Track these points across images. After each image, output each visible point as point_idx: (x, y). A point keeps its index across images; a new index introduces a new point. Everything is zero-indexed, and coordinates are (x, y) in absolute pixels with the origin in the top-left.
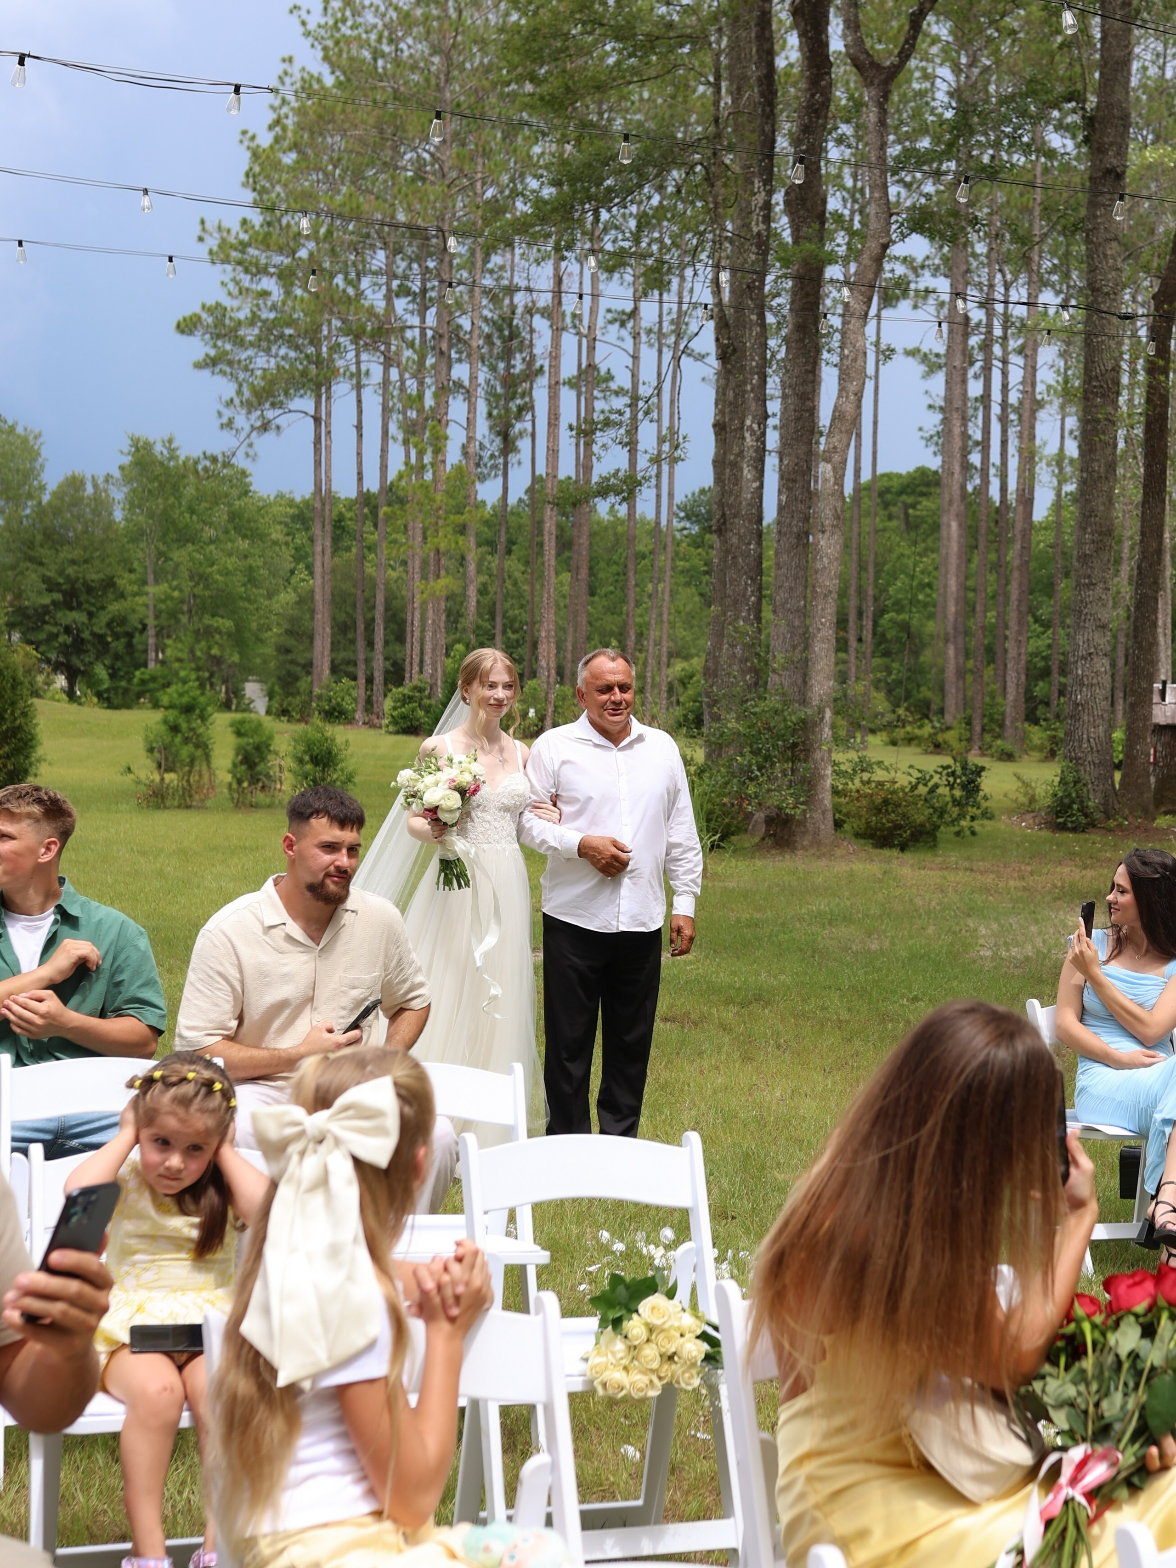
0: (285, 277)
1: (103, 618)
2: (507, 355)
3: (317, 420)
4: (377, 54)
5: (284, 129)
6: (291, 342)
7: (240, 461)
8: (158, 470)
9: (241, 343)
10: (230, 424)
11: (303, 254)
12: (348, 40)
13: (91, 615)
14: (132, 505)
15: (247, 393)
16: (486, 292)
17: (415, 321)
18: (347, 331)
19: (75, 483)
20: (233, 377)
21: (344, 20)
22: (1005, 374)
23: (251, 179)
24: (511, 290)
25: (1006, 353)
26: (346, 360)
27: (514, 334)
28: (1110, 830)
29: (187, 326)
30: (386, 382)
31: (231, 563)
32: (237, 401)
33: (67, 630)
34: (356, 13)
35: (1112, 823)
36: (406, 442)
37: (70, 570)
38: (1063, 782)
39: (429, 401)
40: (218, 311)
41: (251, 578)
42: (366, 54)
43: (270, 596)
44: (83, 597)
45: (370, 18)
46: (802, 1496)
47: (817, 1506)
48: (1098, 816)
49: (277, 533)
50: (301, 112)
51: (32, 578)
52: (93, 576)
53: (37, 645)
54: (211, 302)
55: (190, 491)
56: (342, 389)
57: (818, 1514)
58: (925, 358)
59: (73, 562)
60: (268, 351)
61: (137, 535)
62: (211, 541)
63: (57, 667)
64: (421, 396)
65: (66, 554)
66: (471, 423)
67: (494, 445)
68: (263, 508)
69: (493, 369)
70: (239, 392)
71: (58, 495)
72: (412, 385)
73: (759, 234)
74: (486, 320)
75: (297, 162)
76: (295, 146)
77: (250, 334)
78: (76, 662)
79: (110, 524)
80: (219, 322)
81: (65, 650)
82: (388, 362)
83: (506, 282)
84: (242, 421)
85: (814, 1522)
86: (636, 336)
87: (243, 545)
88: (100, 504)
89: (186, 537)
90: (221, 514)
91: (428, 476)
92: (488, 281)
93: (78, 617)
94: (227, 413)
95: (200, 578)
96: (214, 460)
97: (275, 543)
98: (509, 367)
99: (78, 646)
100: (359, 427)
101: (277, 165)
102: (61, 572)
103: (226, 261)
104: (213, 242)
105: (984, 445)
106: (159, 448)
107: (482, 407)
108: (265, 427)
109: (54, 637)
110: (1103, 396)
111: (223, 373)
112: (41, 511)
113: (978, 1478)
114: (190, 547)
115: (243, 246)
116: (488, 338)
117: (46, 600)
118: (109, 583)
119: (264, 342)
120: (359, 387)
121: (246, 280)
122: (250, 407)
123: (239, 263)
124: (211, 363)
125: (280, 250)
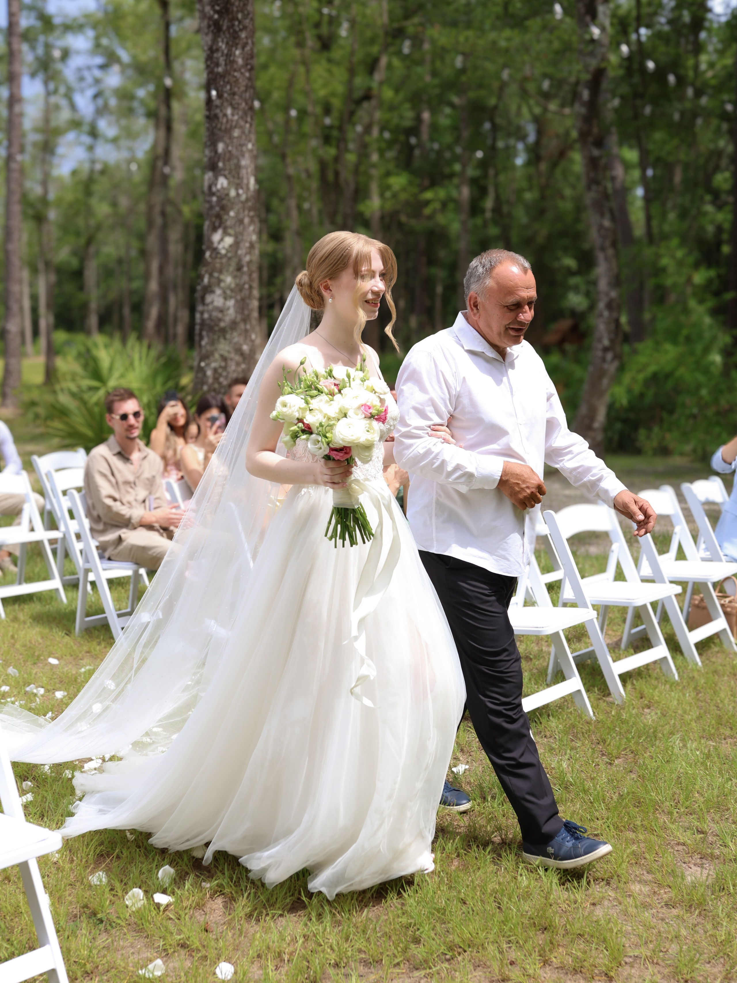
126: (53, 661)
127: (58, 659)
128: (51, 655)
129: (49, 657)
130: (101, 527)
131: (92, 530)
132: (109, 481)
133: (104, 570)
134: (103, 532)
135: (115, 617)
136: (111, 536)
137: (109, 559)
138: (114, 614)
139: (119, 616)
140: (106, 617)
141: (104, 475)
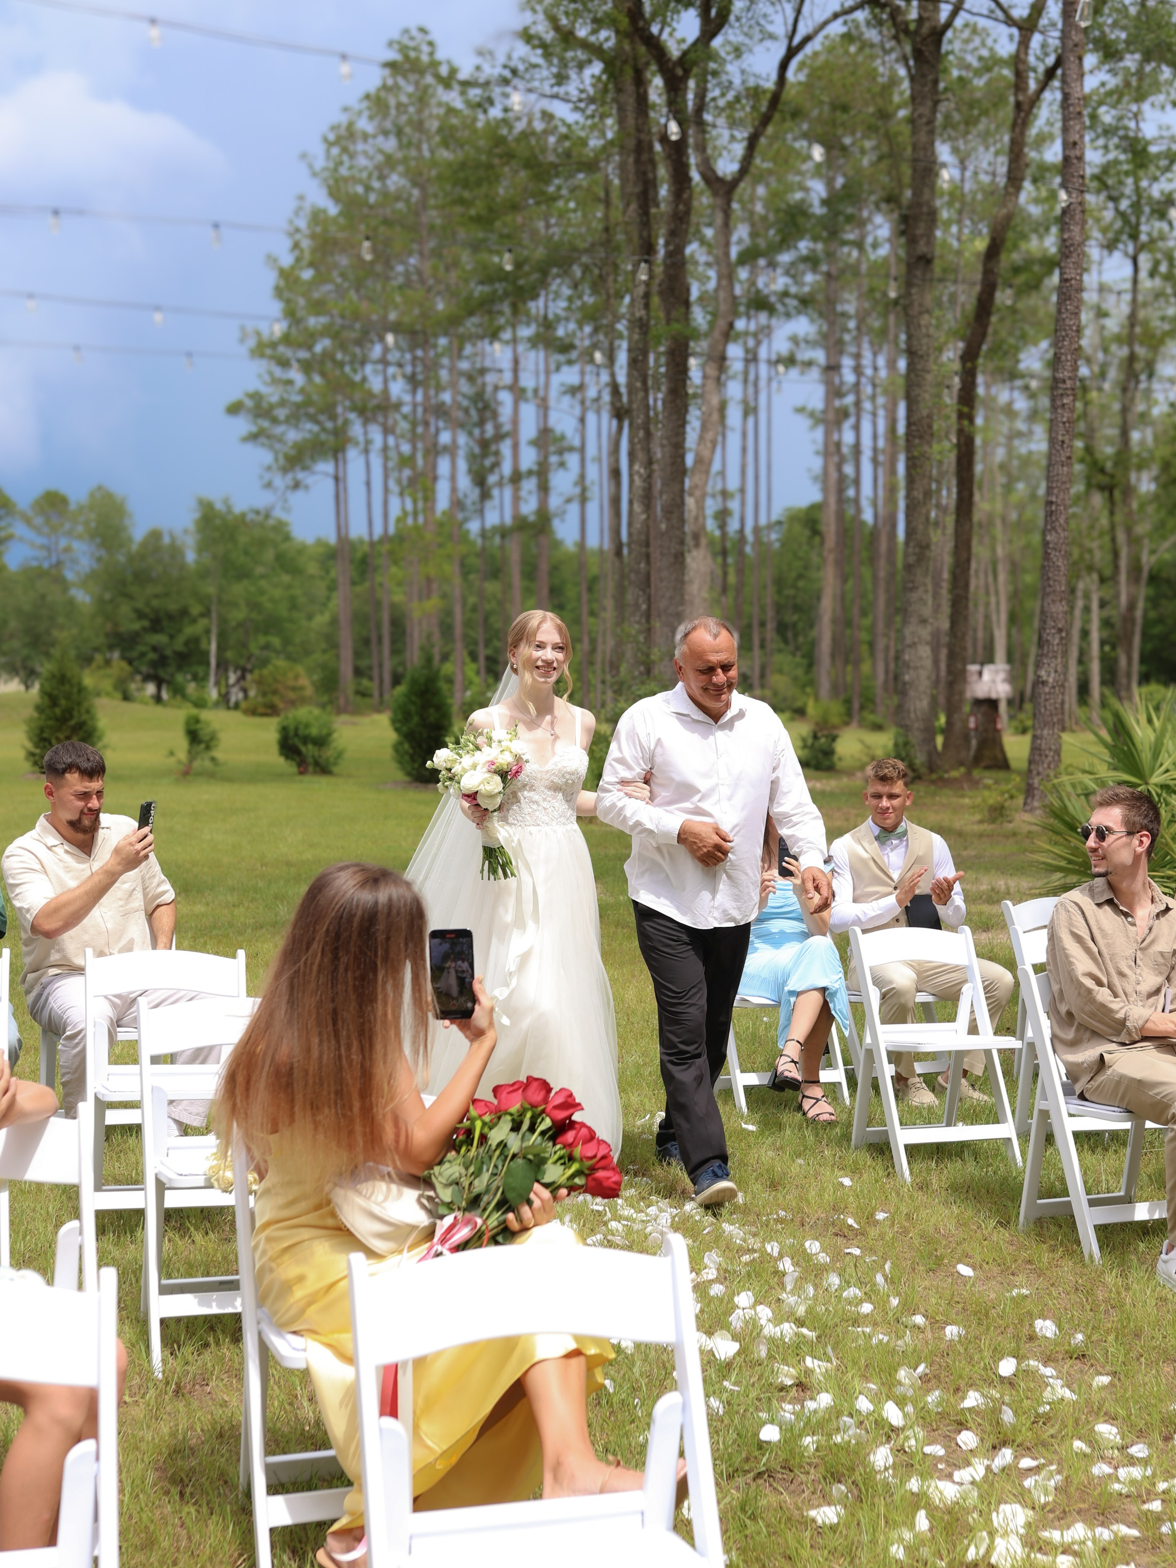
0: (307, 367)
1: (180, 640)
2: (481, 423)
3: (337, 479)
4: (368, 188)
5: (302, 251)
6: (314, 419)
7: (278, 513)
8: (218, 522)
9: (275, 421)
10: (269, 485)
11: (318, 348)
12: (346, 180)
13: (172, 637)
14: (201, 549)
15: (282, 460)
16: (462, 374)
17: (407, 398)
18: (354, 408)
19: (155, 536)
20: (271, 447)
21: (341, 163)
22: (875, 425)
23: (279, 292)
24: (483, 371)
25: (875, 408)
26: (356, 429)
27: (486, 407)
28: (933, 782)
29: (234, 409)
30: (385, 449)
31: (277, 593)
32: (275, 466)
33: (154, 649)
34: (352, 156)
35: (934, 776)
36: (401, 494)
37: (155, 603)
38: (896, 745)
39: (420, 461)
40: (256, 397)
41: (293, 606)
42: (360, 189)
43: (310, 617)
44: (165, 623)
45: (362, 161)
46: (264, 1252)
47: (272, 1259)
48: (923, 770)
49: (312, 568)
50: (313, 236)
51: (125, 610)
52: (172, 606)
53: (130, 662)
54: (251, 389)
55: (243, 539)
56: (353, 455)
57: (273, 1265)
58: (812, 415)
59: (156, 596)
60: (296, 427)
61: (204, 574)
62: (262, 577)
63: (147, 678)
64: (413, 457)
65: (151, 590)
66: (453, 478)
67: (474, 494)
68: (302, 549)
69: (470, 434)
70: (276, 460)
71: (144, 544)
72: (406, 448)
73: (641, 319)
74: (464, 396)
75: (314, 278)
76: (311, 265)
77: (281, 413)
78: (162, 673)
79: (183, 566)
80: (258, 406)
81: (154, 664)
82: (387, 431)
83: (478, 366)
84: (280, 482)
85: (271, 1270)
86: (583, 402)
87: (286, 578)
88: (176, 551)
89: (243, 574)
90: (269, 555)
91: (421, 519)
92: (464, 365)
93: (160, 639)
94: (267, 476)
95: (254, 606)
96: (258, 512)
97: (312, 577)
98: (483, 432)
99: (162, 661)
100: (368, 484)
101: (297, 280)
102: (147, 604)
103: (262, 356)
104: (252, 343)
105: (857, 482)
106: (219, 506)
107: (462, 465)
108: (296, 485)
109: (143, 655)
110: (921, 437)
111: (263, 445)
112: (131, 558)
113: (381, 1236)
114: (246, 582)
115: (274, 345)
116: (466, 411)
117: (137, 626)
118: (184, 612)
119: (294, 419)
120: (366, 451)
121: (278, 372)
122: (285, 470)
123: (272, 358)
124: (253, 437)
125: (300, 346)
126: (965, 1270)
127: (974, 1268)
128: (965, 1258)
129: (960, 1261)
130: (1070, 1035)
131: (1054, 1038)
132: (1088, 950)
133: (1071, 1115)
134: (1073, 1044)
135: (1085, 1204)
136: (1087, 1054)
137: (1082, 1097)
138: (1084, 1198)
139: (1092, 1203)
140: (1069, 1203)
141: (1078, 939)
